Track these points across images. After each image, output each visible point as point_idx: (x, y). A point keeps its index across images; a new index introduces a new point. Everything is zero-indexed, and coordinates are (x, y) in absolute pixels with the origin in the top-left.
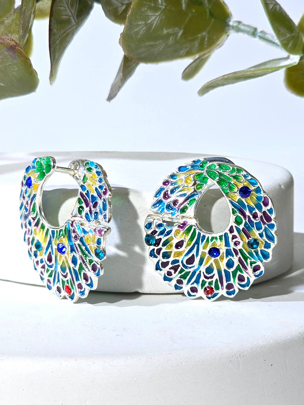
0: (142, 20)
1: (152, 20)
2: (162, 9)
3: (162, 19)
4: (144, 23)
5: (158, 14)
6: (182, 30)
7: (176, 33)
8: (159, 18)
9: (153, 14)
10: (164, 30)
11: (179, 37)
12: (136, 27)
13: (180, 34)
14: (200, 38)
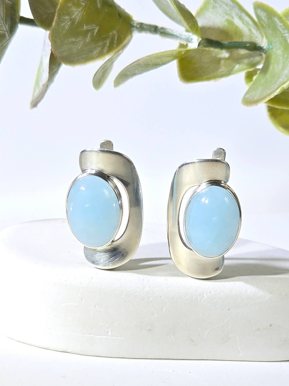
0: (68, 15)
1: (75, 15)
2: (83, 6)
3: (83, 14)
5: (80, 10)
6: (98, 27)
7: (94, 29)
8: (81, 13)
9: (76, 10)
10: (84, 26)
11: (95, 34)
12: (63, 22)
13: (96, 31)
14: (111, 36)
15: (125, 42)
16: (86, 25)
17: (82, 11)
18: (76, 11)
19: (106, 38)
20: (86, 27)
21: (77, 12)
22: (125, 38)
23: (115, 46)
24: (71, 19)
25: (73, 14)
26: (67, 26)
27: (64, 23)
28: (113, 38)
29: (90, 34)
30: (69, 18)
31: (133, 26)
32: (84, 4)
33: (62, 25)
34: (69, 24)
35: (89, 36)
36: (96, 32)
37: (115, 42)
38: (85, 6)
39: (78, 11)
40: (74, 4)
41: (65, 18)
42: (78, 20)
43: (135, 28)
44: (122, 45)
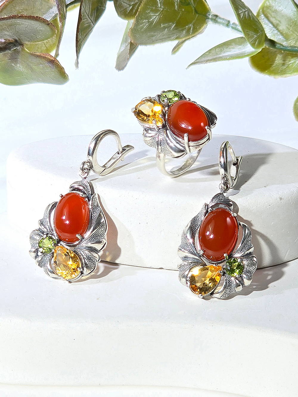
0: (146, 19)
1: (153, 18)
2: (161, 11)
6: (175, 24)
7: (171, 26)
8: (159, 17)
9: (154, 14)
10: (162, 25)
11: (172, 29)
12: (141, 24)
14: (187, 28)
15: (201, 30)
16: (163, 24)
17: (159, 15)
18: (153, 16)
19: (183, 30)
20: (163, 26)
21: (155, 17)
22: (200, 28)
23: (191, 33)
24: (148, 22)
25: (151, 18)
26: (145, 27)
27: (143, 25)
28: (190, 28)
29: (167, 29)
30: (147, 21)
31: (208, 18)
32: (162, 9)
33: (141, 26)
34: (147, 25)
35: (166, 31)
36: (172, 28)
37: (191, 31)
38: (163, 11)
39: (155, 15)
40: (152, 11)
41: (143, 21)
42: (156, 22)
43: (210, 20)
44: (197, 33)
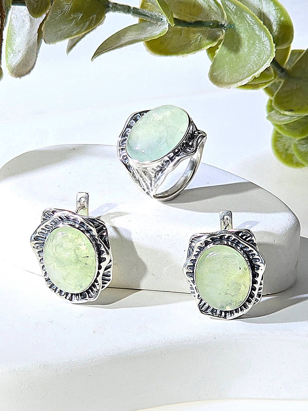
0: (60, 9)
1: (66, 8)
3: (72, 6)
4: (60, 11)
5: (70, 3)
6: (82, 14)
11: (79, 19)
13: (80, 17)
14: (91, 19)
15: (101, 21)
16: (73, 15)
19: (86, 21)
21: (67, 6)
22: (101, 18)
23: (92, 25)
24: (62, 12)
25: (64, 8)
27: (56, 16)
28: (93, 19)
29: (75, 20)
31: (109, 7)
34: (60, 16)
35: (74, 22)
37: (94, 23)
39: (68, 4)
42: (68, 12)
43: (110, 9)
